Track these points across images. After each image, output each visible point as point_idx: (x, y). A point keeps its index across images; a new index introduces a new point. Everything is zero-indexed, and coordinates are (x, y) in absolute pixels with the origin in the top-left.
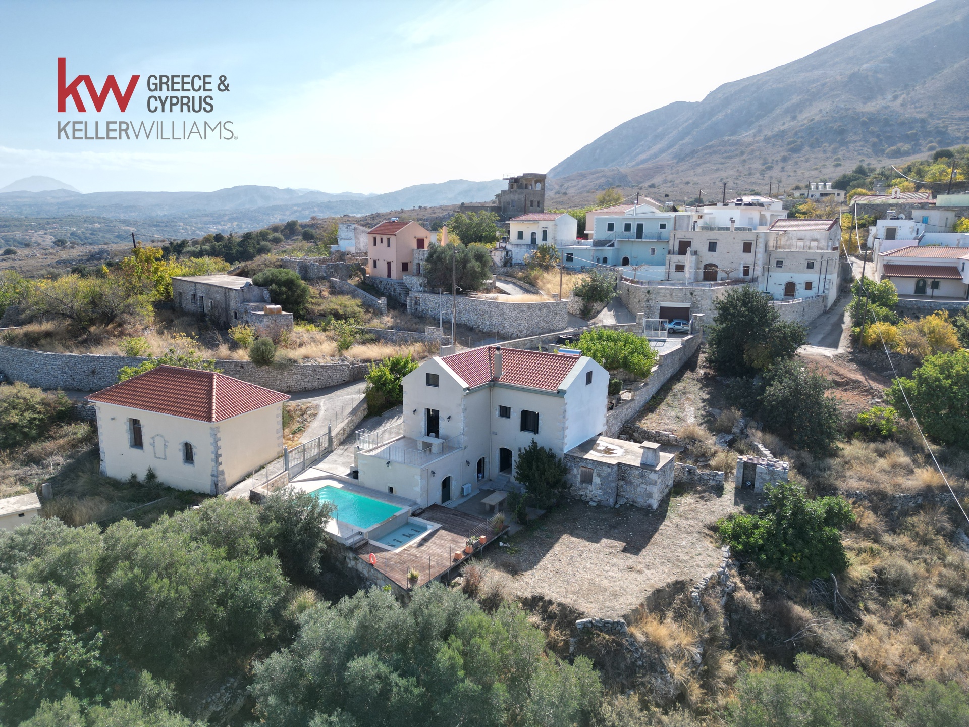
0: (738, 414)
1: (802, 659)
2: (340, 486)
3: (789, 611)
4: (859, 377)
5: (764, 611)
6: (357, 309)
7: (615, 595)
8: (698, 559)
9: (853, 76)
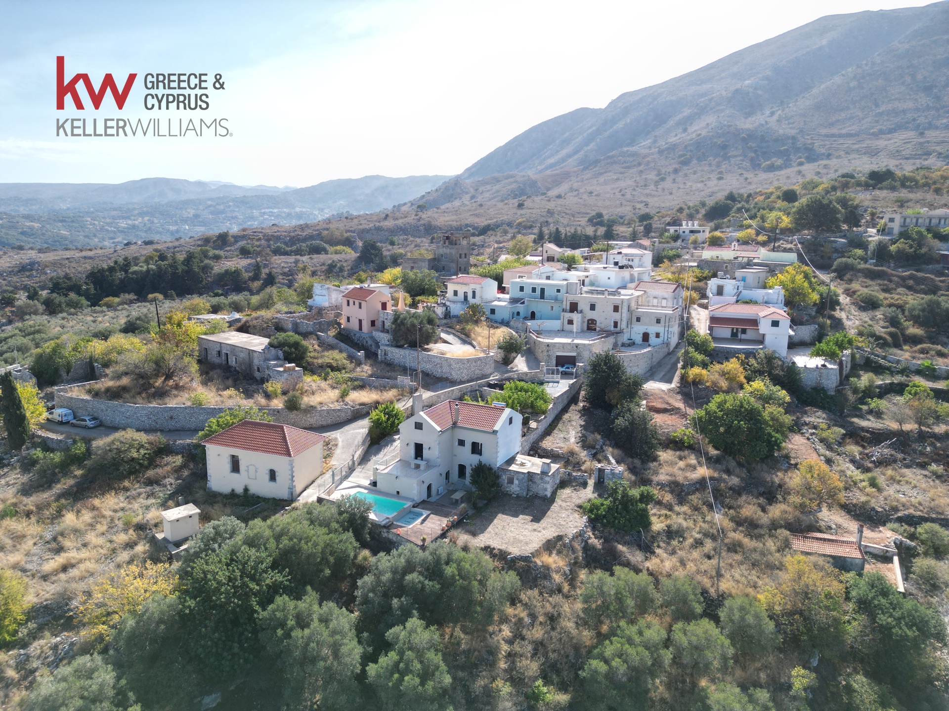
0: (599, 437)
1: (617, 569)
2: (366, 491)
3: (616, 548)
4: (681, 405)
5: (603, 549)
6: (345, 361)
7: (527, 543)
8: (570, 524)
9: (737, 91)
